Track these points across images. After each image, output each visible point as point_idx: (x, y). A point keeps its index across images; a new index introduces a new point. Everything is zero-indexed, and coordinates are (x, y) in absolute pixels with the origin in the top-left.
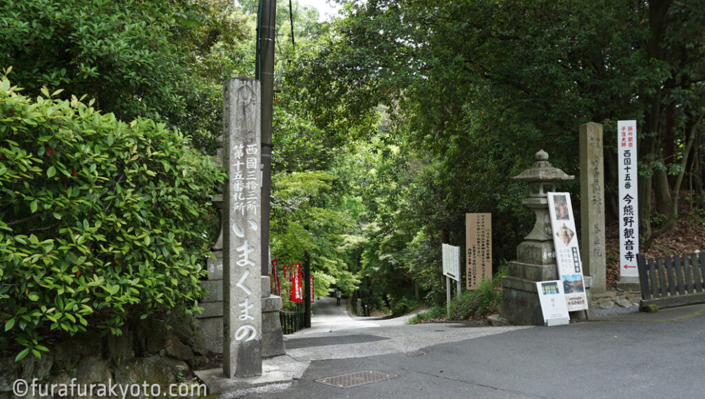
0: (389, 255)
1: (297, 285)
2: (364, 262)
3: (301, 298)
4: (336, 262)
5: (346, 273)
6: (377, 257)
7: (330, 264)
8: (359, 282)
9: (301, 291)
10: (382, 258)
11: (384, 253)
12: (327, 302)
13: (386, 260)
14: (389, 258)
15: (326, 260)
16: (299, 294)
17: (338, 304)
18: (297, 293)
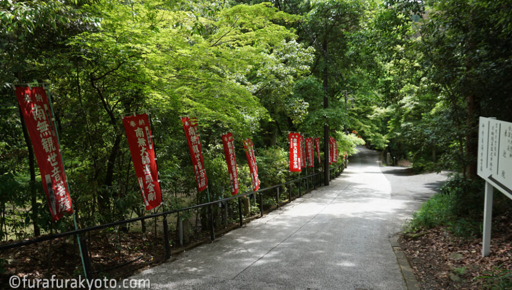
0: (409, 123)
1: (295, 156)
2: (391, 127)
3: (300, 168)
4: (370, 127)
5: (378, 134)
6: (400, 124)
7: (366, 128)
8: (388, 141)
9: (299, 161)
10: (403, 125)
11: (405, 121)
12: (366, 153)
13: (407, 127)
14: (409, 125)
15: (362, 125)
16: (298, 164)
17: (372, 156)
18: (295, 163)
